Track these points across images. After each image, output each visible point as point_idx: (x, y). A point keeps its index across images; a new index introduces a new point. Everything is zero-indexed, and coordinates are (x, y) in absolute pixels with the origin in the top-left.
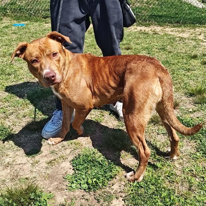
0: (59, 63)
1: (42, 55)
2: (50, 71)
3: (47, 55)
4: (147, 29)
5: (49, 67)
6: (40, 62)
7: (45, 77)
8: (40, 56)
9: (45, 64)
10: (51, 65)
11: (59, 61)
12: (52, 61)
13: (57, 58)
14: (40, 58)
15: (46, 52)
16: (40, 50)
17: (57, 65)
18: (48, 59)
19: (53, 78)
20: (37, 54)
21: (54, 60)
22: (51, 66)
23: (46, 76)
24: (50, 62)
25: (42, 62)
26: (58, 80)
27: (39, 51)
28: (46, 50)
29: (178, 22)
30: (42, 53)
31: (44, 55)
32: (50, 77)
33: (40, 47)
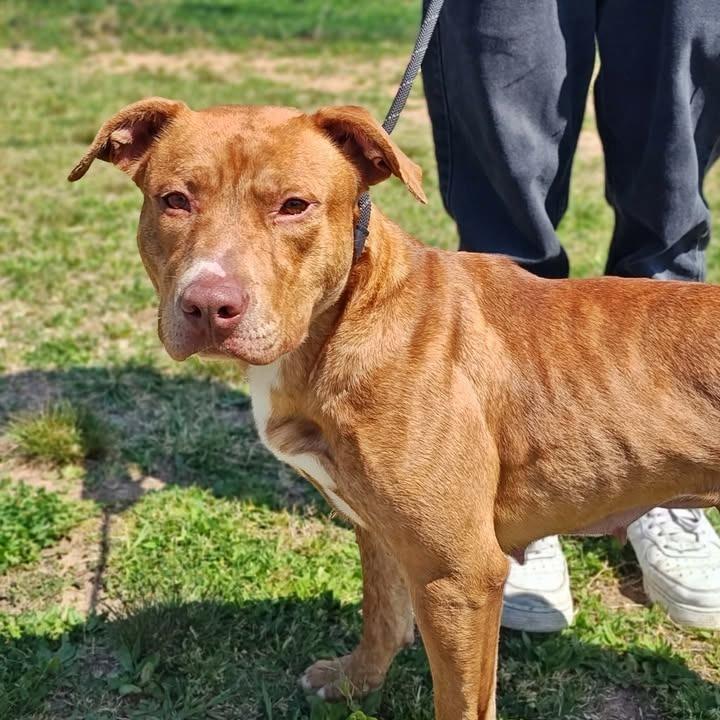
0: (297, 261)
1: (228, 184)
2: (223, 274)
3: (253, 190)
4: (172, 64)
5: (230, 254)
6: (199, 211)
7: (181, 299)
8: (214, 181)
9: (220, 231)
10: (245, 247)
11: (302, 247)
12: (264, 233)
13: (299, 231)
14: (212, 192)
15: (254, 177)
16: (232, 155)
17: (284, 262)
18: (247, 215)
19: (221, 321)
20: (200, 168)
21: (278, 232)
22: (243, 253)
23: (188, 294)
24: (252, 230)
25: (208, 214)
26: (248, 342)
27: (224, 156)
28: (258, 166)
29: (305, 34)
30: (228, 172)
31: (236, 182)
32: (209, 308)
33: (239, 139)
